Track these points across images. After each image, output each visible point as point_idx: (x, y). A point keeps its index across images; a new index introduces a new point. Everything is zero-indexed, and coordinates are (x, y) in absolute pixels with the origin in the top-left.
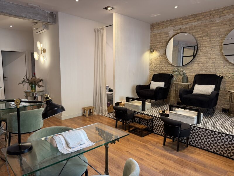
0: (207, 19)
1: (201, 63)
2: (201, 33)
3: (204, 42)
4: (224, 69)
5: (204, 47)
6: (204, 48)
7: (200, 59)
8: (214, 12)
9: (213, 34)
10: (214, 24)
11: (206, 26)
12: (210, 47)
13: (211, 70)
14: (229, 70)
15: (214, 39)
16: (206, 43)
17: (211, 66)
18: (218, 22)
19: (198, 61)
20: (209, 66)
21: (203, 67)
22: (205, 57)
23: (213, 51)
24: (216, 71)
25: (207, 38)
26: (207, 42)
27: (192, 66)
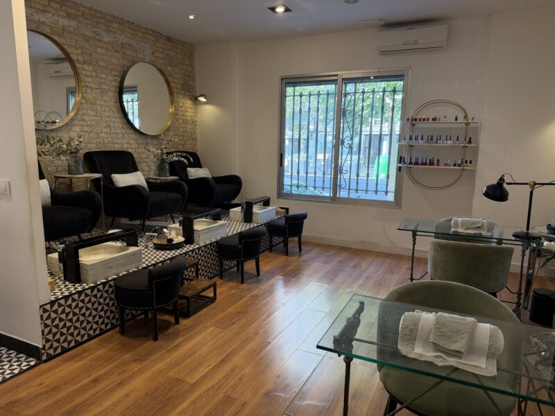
0: (88, 24)
1: (87, 126)
2: (79, 51)
3: (86, 76)
4: (124, 140)
5: (88, 87)
6: (89, 90)
7: (83, 115)
8: (98, 15)
9: (101, 63)
10: (100, 41)
11: (87, 41)
12: (98, 91)
13: (106, 140)
14: (131, 141)
15: (104, 76)
16: (90, 80)
17: (106, 133)
18: (106, 40)
19: (79, 120)
20: (101, 132)
21: (91, 135)
22: (91, 112)
23: (105, 101)
24: (113, 143)
25: (91, 68)
26: (91, 77)
27: (68, 131)
